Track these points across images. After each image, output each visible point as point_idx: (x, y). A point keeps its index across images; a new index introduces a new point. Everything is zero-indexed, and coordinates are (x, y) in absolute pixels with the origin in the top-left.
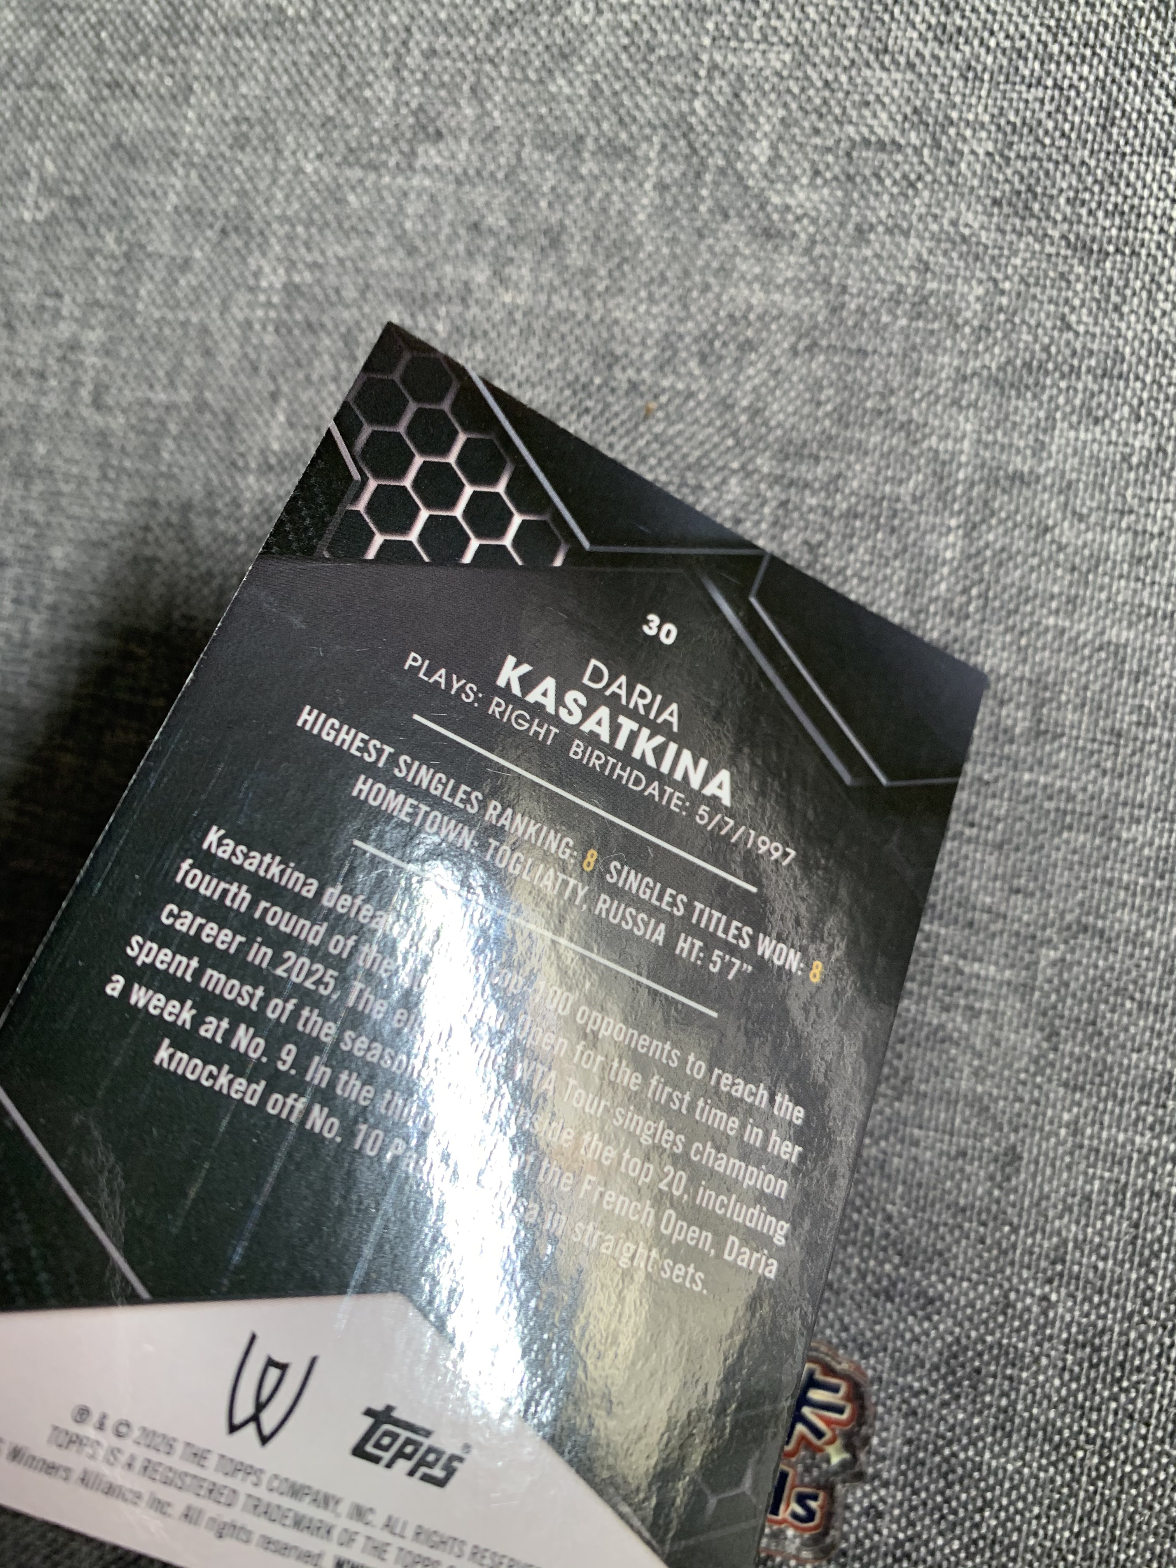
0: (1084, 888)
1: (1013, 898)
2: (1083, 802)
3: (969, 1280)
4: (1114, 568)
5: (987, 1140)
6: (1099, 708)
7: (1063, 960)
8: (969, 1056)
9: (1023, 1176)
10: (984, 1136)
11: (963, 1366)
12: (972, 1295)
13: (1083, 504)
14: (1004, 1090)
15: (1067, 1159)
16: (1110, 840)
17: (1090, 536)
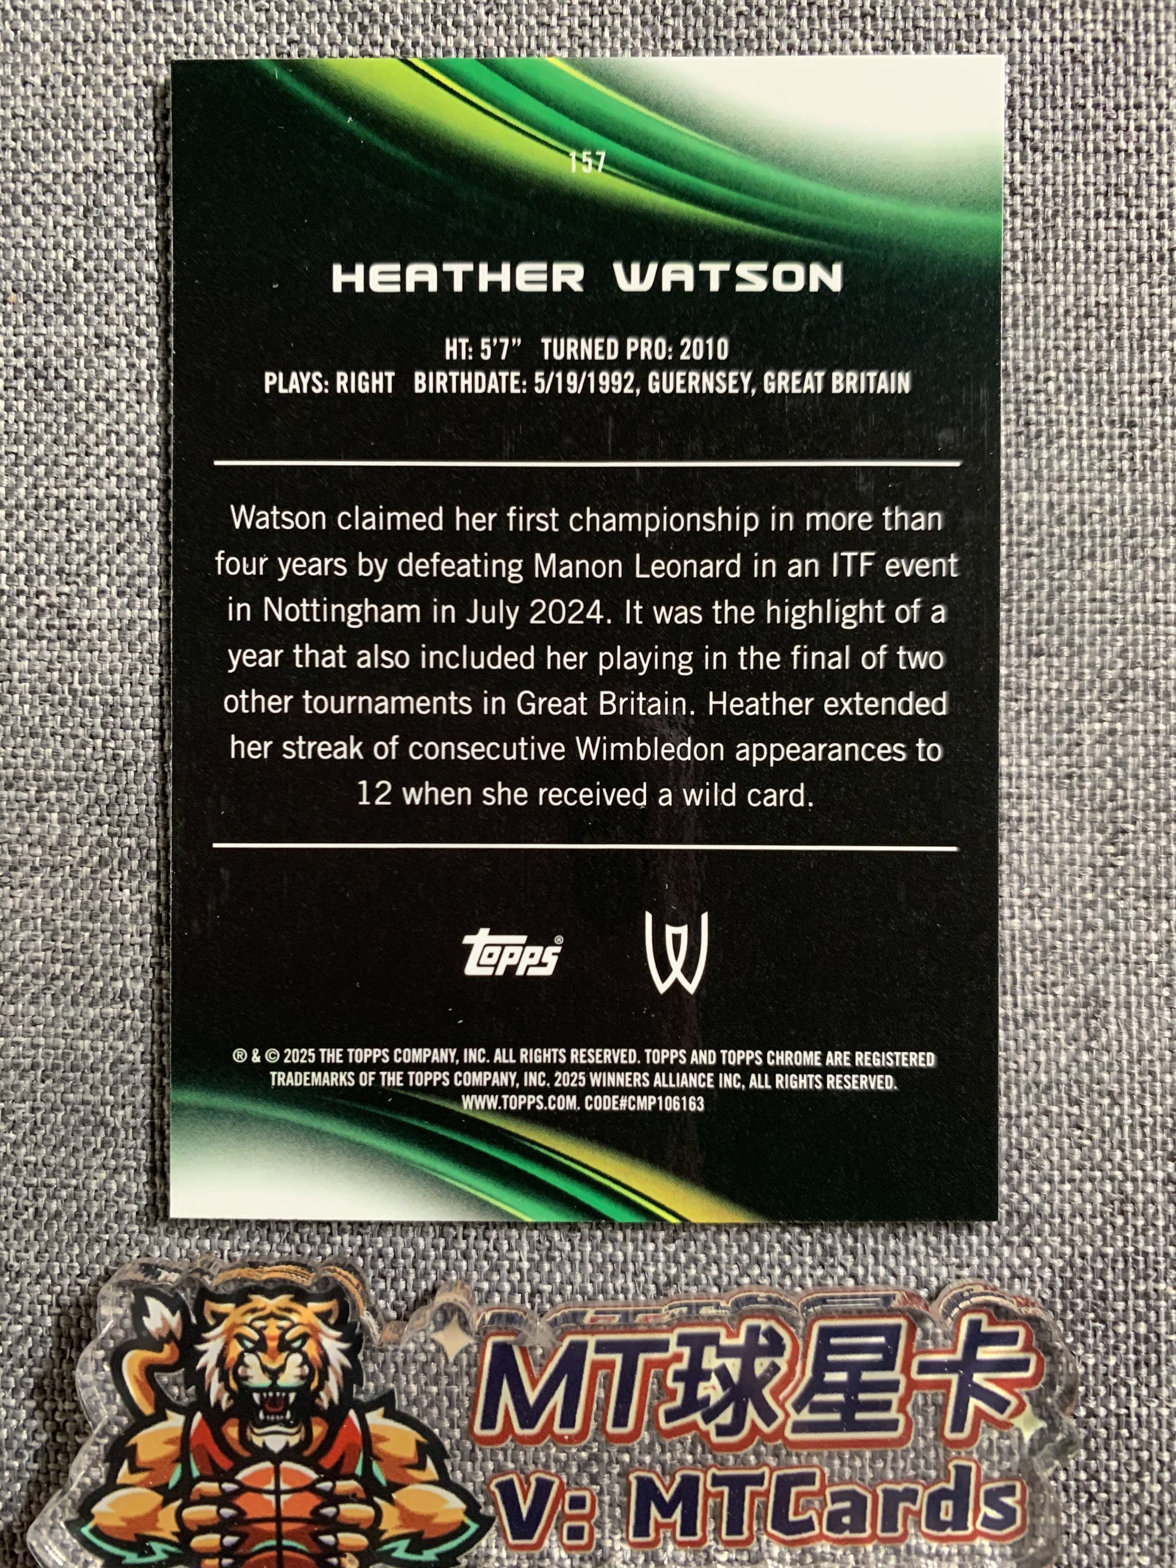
0: (1123, 632)
1: (1034, 661)
2: (1102, 520)
3: (1072, 1180)
4: (1086, 205)
5: (1059, 991)
6: (1100, 391)
7: (1112, 732)
8: (1016, 885)
9: (1113, 1028)
10: (1054, 984)
11: (1083, 1296)
12: (1078, 1198)
13: (1033, 129)
14: (1068, 920)
15: (1166, 992)
16: (1145, 563)
17: (1049, 168)
